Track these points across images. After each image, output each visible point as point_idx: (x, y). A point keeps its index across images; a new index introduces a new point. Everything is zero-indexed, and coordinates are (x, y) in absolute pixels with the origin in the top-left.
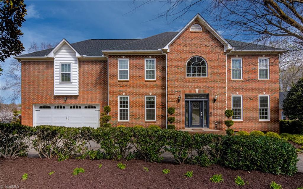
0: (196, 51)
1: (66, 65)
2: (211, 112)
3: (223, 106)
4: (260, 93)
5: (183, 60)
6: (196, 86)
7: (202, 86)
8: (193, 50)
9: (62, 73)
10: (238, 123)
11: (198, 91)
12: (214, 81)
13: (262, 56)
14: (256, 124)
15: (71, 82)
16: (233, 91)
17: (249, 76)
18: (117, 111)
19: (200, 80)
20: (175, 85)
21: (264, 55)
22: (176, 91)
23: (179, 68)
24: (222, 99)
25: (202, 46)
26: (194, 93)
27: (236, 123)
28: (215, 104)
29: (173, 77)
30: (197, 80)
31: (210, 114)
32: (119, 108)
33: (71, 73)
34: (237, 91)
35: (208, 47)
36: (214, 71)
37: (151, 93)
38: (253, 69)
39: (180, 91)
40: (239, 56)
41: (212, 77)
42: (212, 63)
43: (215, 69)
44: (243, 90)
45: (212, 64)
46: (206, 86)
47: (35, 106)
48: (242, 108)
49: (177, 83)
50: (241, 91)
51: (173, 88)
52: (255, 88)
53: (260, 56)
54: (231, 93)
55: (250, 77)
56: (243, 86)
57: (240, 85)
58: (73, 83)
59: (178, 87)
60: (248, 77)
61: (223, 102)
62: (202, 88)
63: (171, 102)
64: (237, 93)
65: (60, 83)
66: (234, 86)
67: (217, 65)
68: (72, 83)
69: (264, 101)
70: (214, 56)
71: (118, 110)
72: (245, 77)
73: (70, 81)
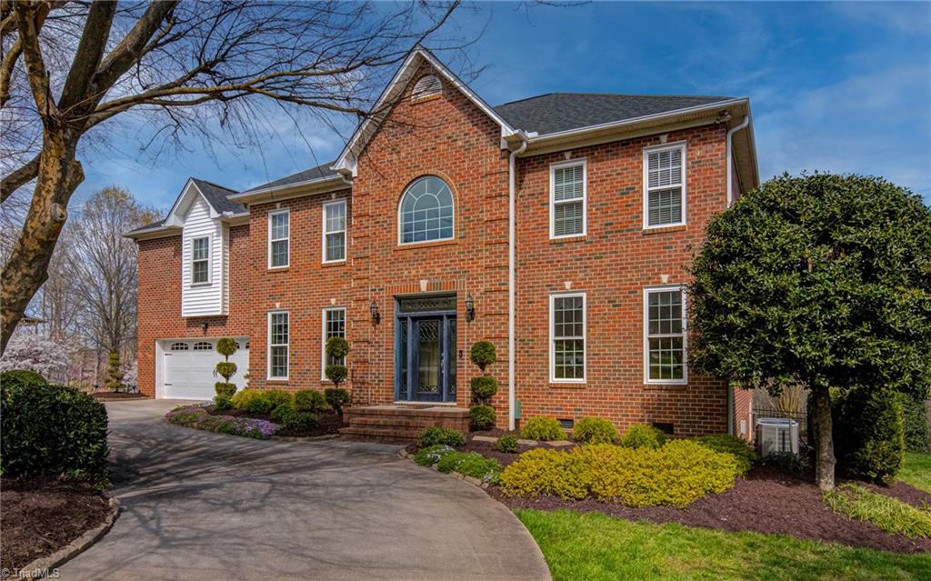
0: (423, 162)
1: (201, 240)
2: (461, 352)
3: (495, 332)
4: (649, 278)
5: (391, 192)
6: (421, 271)
7: (438, 270)
8: (416, 160)
9: (194, 263)
10: (568, 391)
11: (426, 284)
12: (471, 249)
13: (658, 139)
14: (631, 395)
15: (209, 282)
16: (554, 279)
17: (610, 220)
18: (265, 352)
19: (432, 249)
20: (371, 273)
21: (665, 133)
22: (372, 290)
23: (381, 219)
24: (493, 308)
25: (438, 140)
26: (416, 292)
27: (564, 391)
28: (473, 325)
29: (364, 248)
30: (424, 250)
31: (458, 357)
32: (270, 345)
33: (209, 259)
34: (568, 278)
35: (455, 141)
36: (472, 218)
37: (333, 301)
38: (622, 194)
39: (382, 289)
40: (573, 153)
41: (464, 237)
42: (466, 192)
43: (474, 209)
44: (588, 272)
45: (467, 195)
46: (448, 268)
47: (164, 344)
48: (584, 337)
49: (373, 264)
50: (581, 275)
51: (366, 281)
52: (629, 261)
53: (650, 140)
54: (547, 286)
55: (612, 224)
56: (589, 259)
57: (578, 257)
58: (213, 286)
59: (377, 277)
60: (607, 225)
61: (498, 317)
62: (438, 274)
63: (359, 324)
64: (568, 285)
65: (192, 286)
66: (559, 261)
67: (482, 196)
68: (211, 285)
69: (664, 311)
70: (471, 168)
71: (266, 349)
72: (596, 226)
73: (207, 280)
